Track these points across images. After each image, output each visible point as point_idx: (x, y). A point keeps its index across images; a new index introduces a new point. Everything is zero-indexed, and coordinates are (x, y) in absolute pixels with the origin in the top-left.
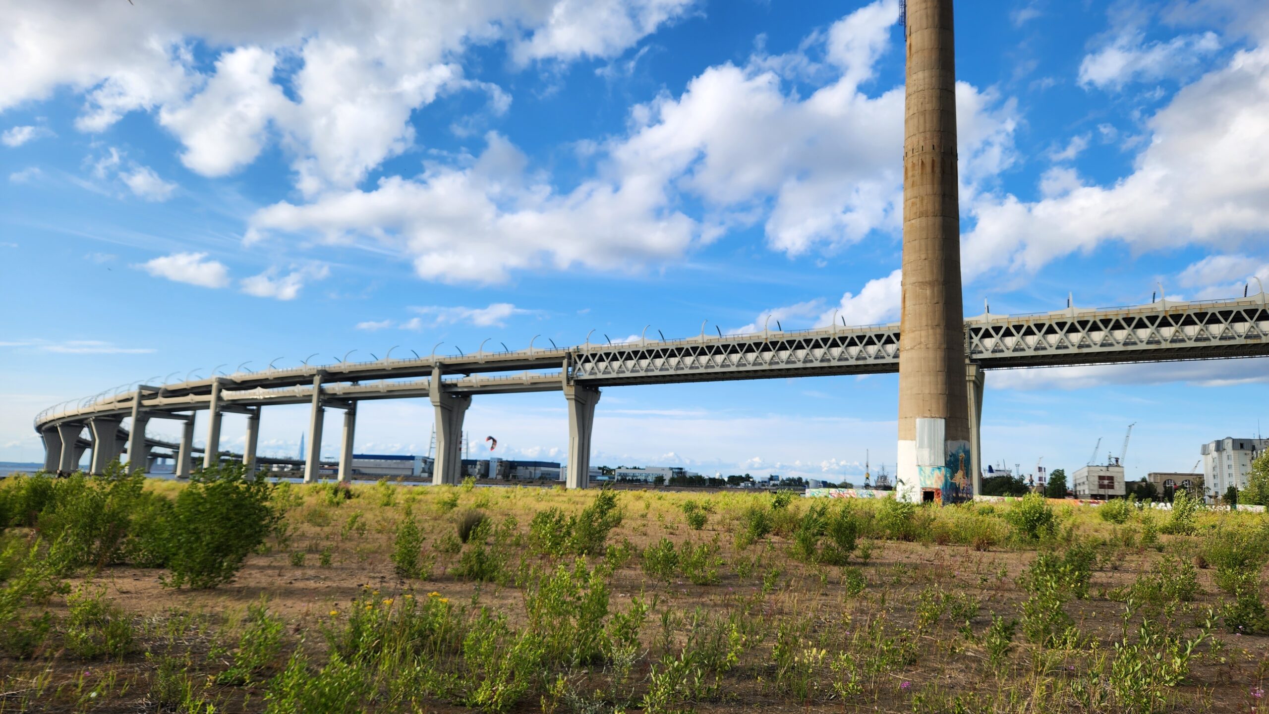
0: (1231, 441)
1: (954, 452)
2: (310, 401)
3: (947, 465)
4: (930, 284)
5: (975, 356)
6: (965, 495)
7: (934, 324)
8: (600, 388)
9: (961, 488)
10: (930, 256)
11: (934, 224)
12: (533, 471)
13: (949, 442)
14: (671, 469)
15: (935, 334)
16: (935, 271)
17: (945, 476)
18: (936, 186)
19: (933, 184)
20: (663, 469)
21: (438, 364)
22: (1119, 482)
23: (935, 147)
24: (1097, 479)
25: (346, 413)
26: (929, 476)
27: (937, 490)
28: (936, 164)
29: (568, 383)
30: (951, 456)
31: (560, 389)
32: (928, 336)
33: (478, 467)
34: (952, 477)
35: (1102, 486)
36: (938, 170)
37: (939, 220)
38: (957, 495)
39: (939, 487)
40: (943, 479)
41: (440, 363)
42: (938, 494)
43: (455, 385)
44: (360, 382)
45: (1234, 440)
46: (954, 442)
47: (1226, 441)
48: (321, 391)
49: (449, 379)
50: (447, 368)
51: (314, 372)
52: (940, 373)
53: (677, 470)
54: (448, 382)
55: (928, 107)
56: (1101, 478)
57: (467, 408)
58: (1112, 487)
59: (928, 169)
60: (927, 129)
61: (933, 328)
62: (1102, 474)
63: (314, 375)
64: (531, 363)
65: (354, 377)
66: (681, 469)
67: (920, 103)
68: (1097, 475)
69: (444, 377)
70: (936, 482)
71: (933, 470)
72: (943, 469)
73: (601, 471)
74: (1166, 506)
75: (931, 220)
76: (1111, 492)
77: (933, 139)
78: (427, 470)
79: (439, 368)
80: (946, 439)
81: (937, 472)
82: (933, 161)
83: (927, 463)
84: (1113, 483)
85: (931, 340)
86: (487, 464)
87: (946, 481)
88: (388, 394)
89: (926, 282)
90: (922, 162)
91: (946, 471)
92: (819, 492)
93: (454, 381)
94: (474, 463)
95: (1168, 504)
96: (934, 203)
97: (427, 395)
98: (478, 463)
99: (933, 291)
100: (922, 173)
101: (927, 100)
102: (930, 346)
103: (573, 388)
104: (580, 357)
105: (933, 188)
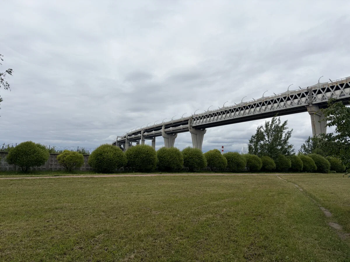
25: (152, 141)
41: (165, 125)
48: (144, 135)
51: (141, 130)
54: (167, 131)
57: (176, 138)
69: (165, 129)
103: (192, 129)
104: (193, 119)
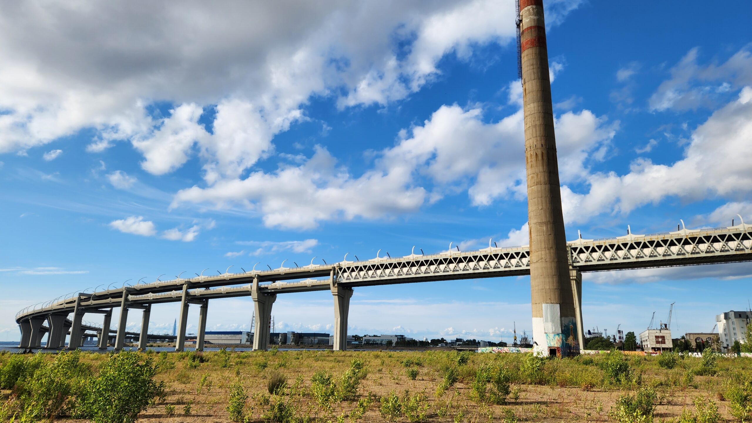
0: (733, 313)
1: (566, 324)
2: (180, 300)
3: (563, 332)
4: (545, 224)
5: (575, 264)
6: (575, 351)
7: (549, 247)
8: (353, 288)
9: (572, 346)
10: (544, 207)
11: (545, 189)
12: (313, 339)
13: (563, 318)
14: (396, 336)
15: (550, 253)
16: (548, 216)
17: (562, 339)
18: (545, 167)
19: (543, 166)
20: (392, 336)
21: (257, 276)
22: (668, 340)
23: (543, 145)
24: (654, 338)
25: (201, 307)
26: (553, 340)
27: (558, 348)
28: (544, 155)
29: (334, 285)
30: (565, 327)
31: (329, 289)
32: (546, 254)
33: (280, 337)
34: (566, 340)
35: (658, 342)
36: (545, 158)
37: (548, 186)
38: (570, 351)
39: (559, 346)
40: (561, 341)
41: (258, 275)
42: (559, 350)
43: (267, 288)
44: (210, 288)
45: (735, 312)
46: (566, 318)
47: (730, 313)
48: (187, 294)
49: (263, 284)
50: (262, 278)
51: (184, 282)
52: (554, 276)
53: (400, 337)
54: (262, 286)
55: (538, 123)
56: (657, 337)
57: (274, 302)
58: (664, 343)
59: (540, 157)
60: (538, 135)
61: (548, 250)
62: (657, 335)
63: (183, 284)
64: (312, 274)
65: (207, 285)
66: (403, 336)
67: (533, 121)
68: (654, 335)
69: (260, 283)
70: (557, 343)
71: (555, 336)
72: (561, 335)
73: (354, 338)
74: (698, 354)
75: (543, 186)
76: (664, 346)
77: (541, 140)
78: (249, 340)
79: (257, 278)
80: (561, 317)
81: (557, 337)
82: (542, 153)
83: (551, 331)
84: (665, 340)
85: (548, 256)
86: (285, 335)
87: (563, 342)
88: (227, 295)
89: (543, 222)
90: (536, 154)
91: (563, 336)
92: (487, 349)
93: (266, 286)
94: (277, 335)
95: (699, 353)
96: (545, 177)
97: (250, 295)
98: (280, 335)
99: (547, 228)
100: (536, 160)
101: (536, 119)
102: (548, 260)
103: (337, 288)
104: (340, 269)
105: (543, 168)
